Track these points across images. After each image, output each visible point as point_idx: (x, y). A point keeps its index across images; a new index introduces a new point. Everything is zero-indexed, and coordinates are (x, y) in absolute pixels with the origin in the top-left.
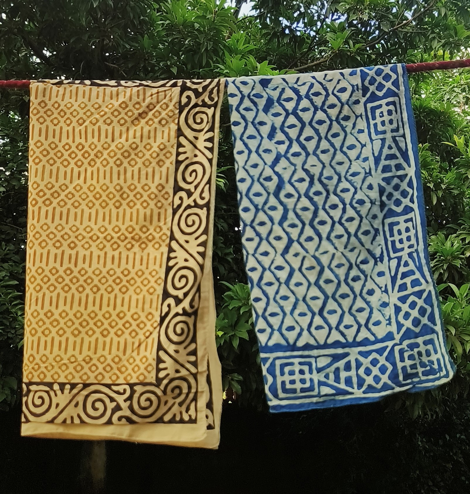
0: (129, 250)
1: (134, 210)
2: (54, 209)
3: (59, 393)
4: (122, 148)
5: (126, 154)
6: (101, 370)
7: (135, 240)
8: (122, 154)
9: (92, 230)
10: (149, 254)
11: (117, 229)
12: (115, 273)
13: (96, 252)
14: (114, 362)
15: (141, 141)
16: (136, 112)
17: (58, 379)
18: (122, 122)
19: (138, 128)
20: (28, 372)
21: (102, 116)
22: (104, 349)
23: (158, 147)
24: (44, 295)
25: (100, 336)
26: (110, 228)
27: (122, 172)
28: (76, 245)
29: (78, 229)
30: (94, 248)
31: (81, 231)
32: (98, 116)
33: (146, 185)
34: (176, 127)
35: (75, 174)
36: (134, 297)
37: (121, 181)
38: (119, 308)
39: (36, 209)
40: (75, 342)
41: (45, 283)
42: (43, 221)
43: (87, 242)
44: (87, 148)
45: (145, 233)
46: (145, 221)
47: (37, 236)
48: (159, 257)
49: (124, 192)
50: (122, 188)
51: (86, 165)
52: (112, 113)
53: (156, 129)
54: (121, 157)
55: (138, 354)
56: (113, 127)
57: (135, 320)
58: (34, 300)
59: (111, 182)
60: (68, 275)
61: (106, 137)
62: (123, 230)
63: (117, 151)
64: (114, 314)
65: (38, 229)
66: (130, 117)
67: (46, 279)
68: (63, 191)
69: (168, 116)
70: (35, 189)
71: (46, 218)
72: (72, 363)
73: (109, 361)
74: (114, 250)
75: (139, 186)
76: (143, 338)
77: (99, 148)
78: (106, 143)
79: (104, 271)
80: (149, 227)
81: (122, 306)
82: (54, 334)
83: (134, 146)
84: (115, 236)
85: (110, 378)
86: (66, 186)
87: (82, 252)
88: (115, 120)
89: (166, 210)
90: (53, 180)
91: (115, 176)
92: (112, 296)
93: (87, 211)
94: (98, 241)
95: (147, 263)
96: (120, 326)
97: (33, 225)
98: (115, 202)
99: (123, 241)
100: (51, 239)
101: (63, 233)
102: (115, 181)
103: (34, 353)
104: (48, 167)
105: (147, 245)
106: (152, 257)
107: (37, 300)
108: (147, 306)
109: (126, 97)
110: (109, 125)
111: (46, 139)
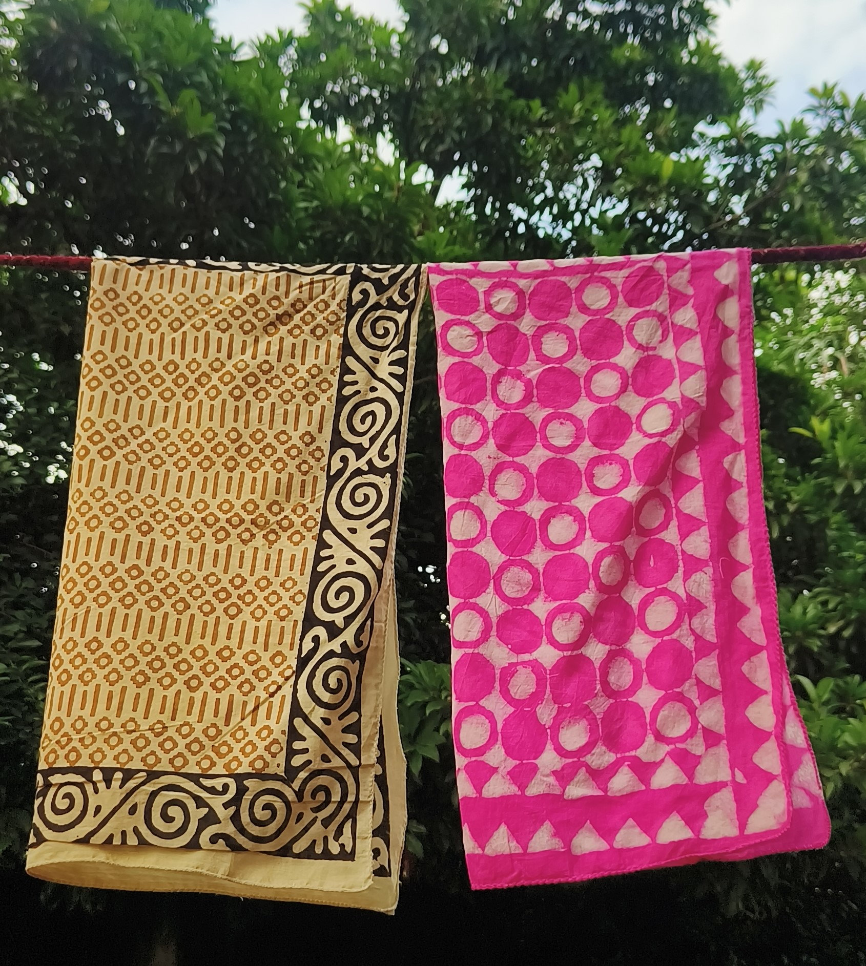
0: (244, 542)
1: (260, 475)
2: (118, 463)
3: (102, 786)
4: (245, 369)
5: (251, 380)
6: (181, 748)
7: (257, 526)
8: (244, 379)
9: (182, 506)
10: (281, 551)
11: (226, 507)
12: (219, 581)
13: (186, 544)
14: (207, 736)
15: (279, 361)
16: (272, 313)
17: (101, 761)
18: (248, 327)
19: (275, 339)
20: (48, 750)
21: (213, 317)
22: (189, 713)
23: (309, 371)
24: (88, 612)
25: (184, 688)
26: (214, 504)
27: (242, 411)
28: (152, 529)
29: (156, 503)
30: (182, 537)
31: (162, 506)
32: (205, 317)
33: (283, 432)
34: (341, 340)
35: (159, 412)
36: (251, 624)
37: (240, 425)
38: (222, 642)
39: (86, 463)
40: (138, 696)
41: (91, 591)
42: (96, 482)
43: (171, 526)
44: (182, 369)
45: (276, 515)
46: (277, 494)
47: (84, 509)
48: (299, 557)
49: (244, 444)
50: (240, 436)
51: (179, 397)
52: (231, 313)
53: (305, 342)
54: (243, 385)
55: (253, 724)
56: (232, 335)
57: (251, 664)
58: (69, 620)
59: (222, 426)
60: (133, 578)
61: (219, 351)
62: (238, 508)
63: (235, 373)
64: (212, 651)
65: (86, 497)
66: (260, 320)
67: (93, 584)
68: (136, 438)
69: (328, 321)
70: (86, 430)
71: (102, 479)
72: (129, 732)
73: (198, 733)
74: (219, 541)
75: (271, 434)
76: (264, 695)
77: (205, 368)
78: (217, 359)
79: (200, 576)
80: (285, 506)
81: (229, 638)
82: (100, 679)
83: (266, 367)
84: (223, 517)
85: (198, 763)
86: (141, 429)
87: (161, 541)
88: (236, 324)
89: (315, 478)
90: (119, 418)
91: (229, 415)
92: (211, 619)
93: (175, 474)
94: (192, 526)
95: (278, 567)
96: (222, 672)
97: (78, 490)
98: (227, 460)
99: (235, 527)
100: (108, 515)
101: (129, 505)
102: (229, 423)
103: (63, 715)
104: (112, 396)
105: (278, 537)
106: (286, 556)
107: (75, 620)
108: (273, 640)
109: (257, 287)
110: (224, 331)
111: (113, 350)
